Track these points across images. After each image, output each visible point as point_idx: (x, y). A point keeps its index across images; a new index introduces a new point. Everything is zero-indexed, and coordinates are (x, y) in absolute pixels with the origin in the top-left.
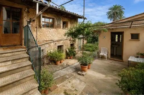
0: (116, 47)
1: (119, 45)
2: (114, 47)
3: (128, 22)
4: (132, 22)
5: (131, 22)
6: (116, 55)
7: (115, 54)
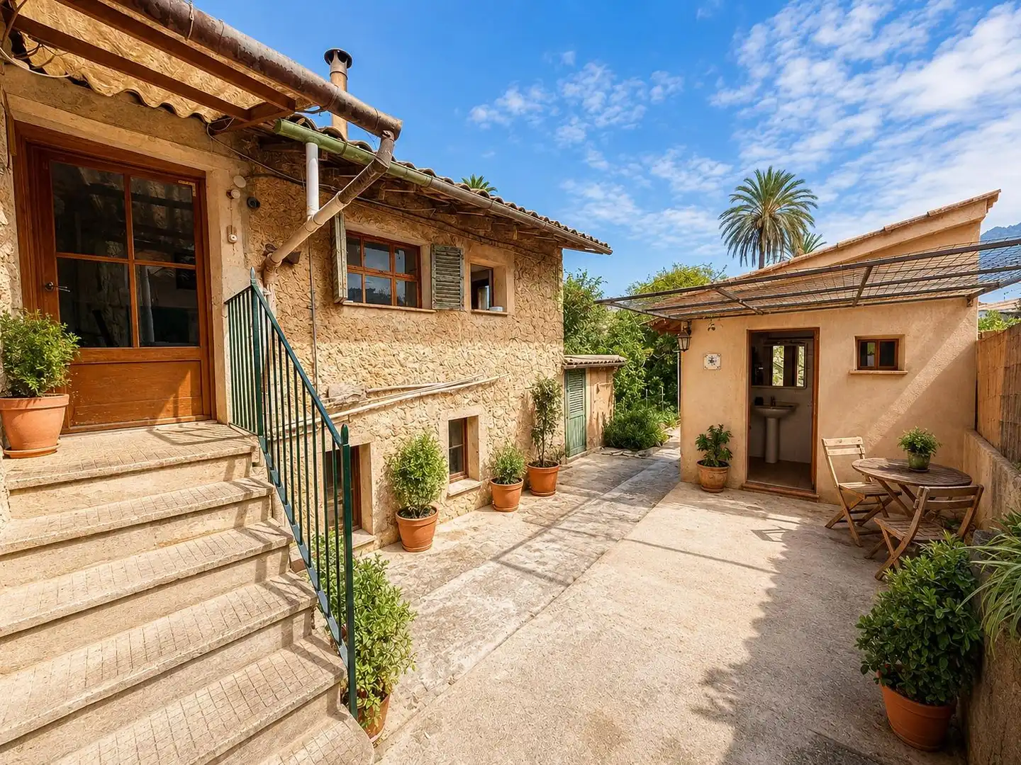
0: (779, 420)
1: (792, 408)
2: (764, 419)
3: (845, 268)
4: (870, 267)
5: (864, 270)
6: (778, 461)
7: (771, 459)
